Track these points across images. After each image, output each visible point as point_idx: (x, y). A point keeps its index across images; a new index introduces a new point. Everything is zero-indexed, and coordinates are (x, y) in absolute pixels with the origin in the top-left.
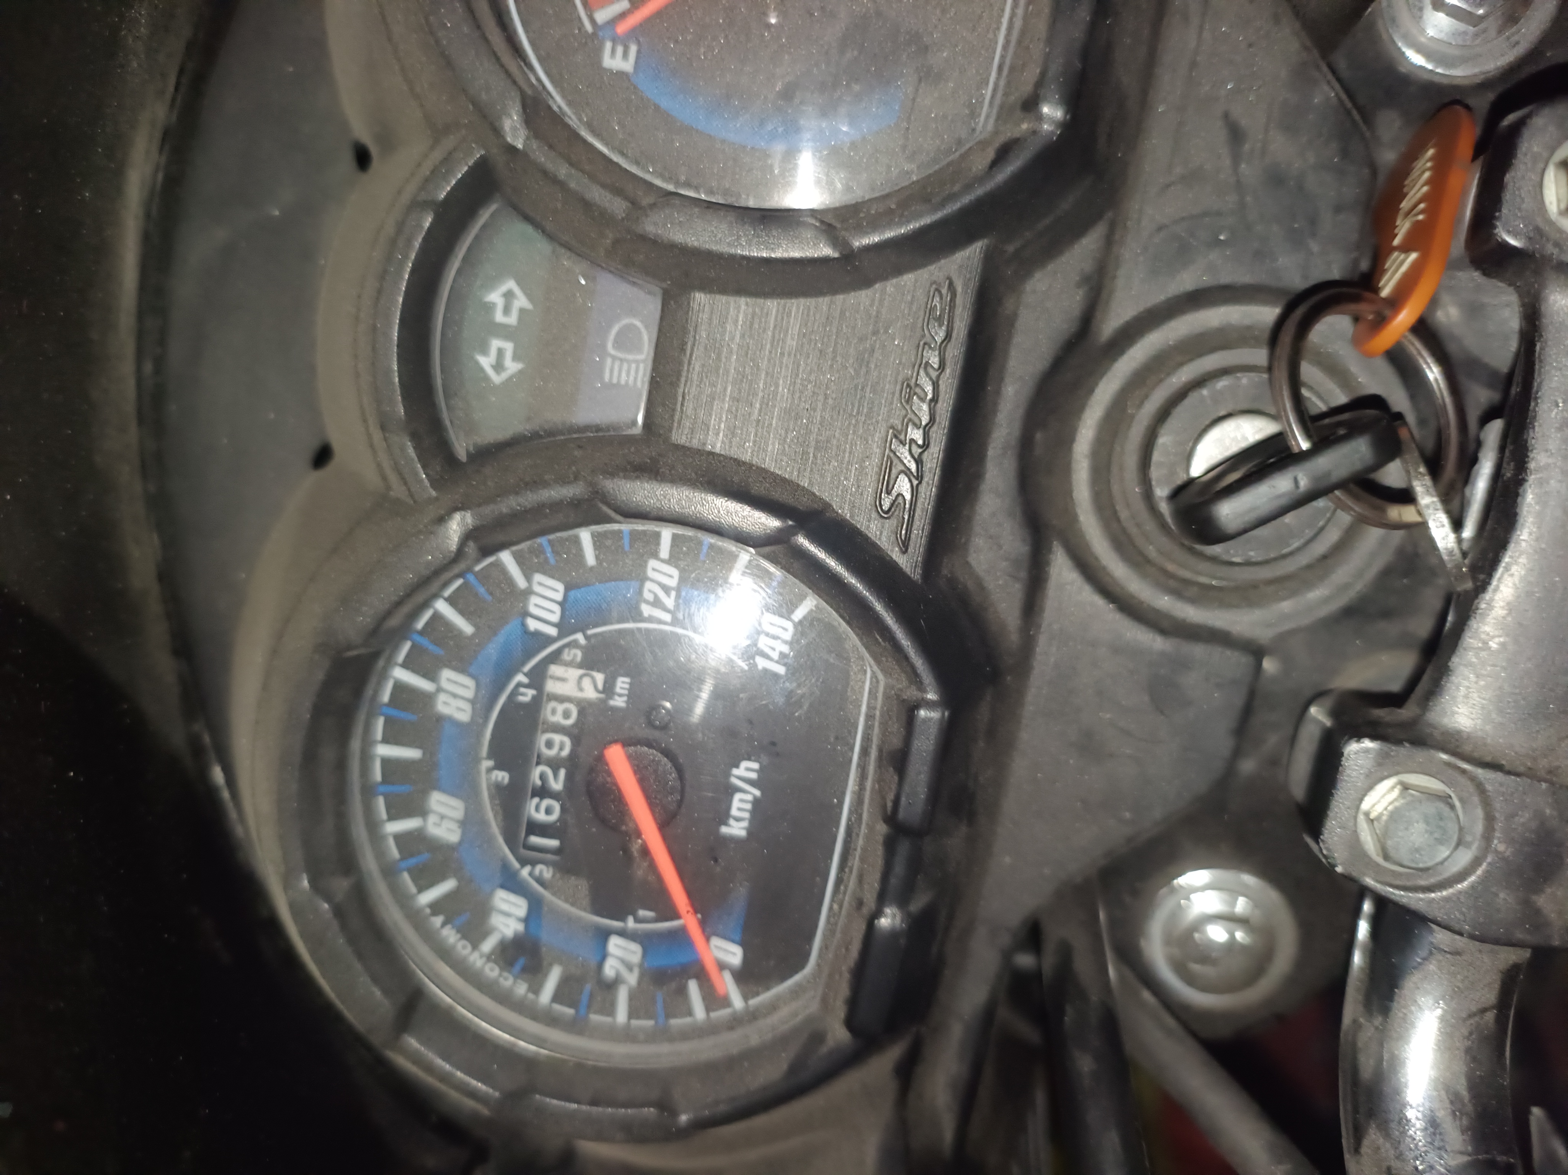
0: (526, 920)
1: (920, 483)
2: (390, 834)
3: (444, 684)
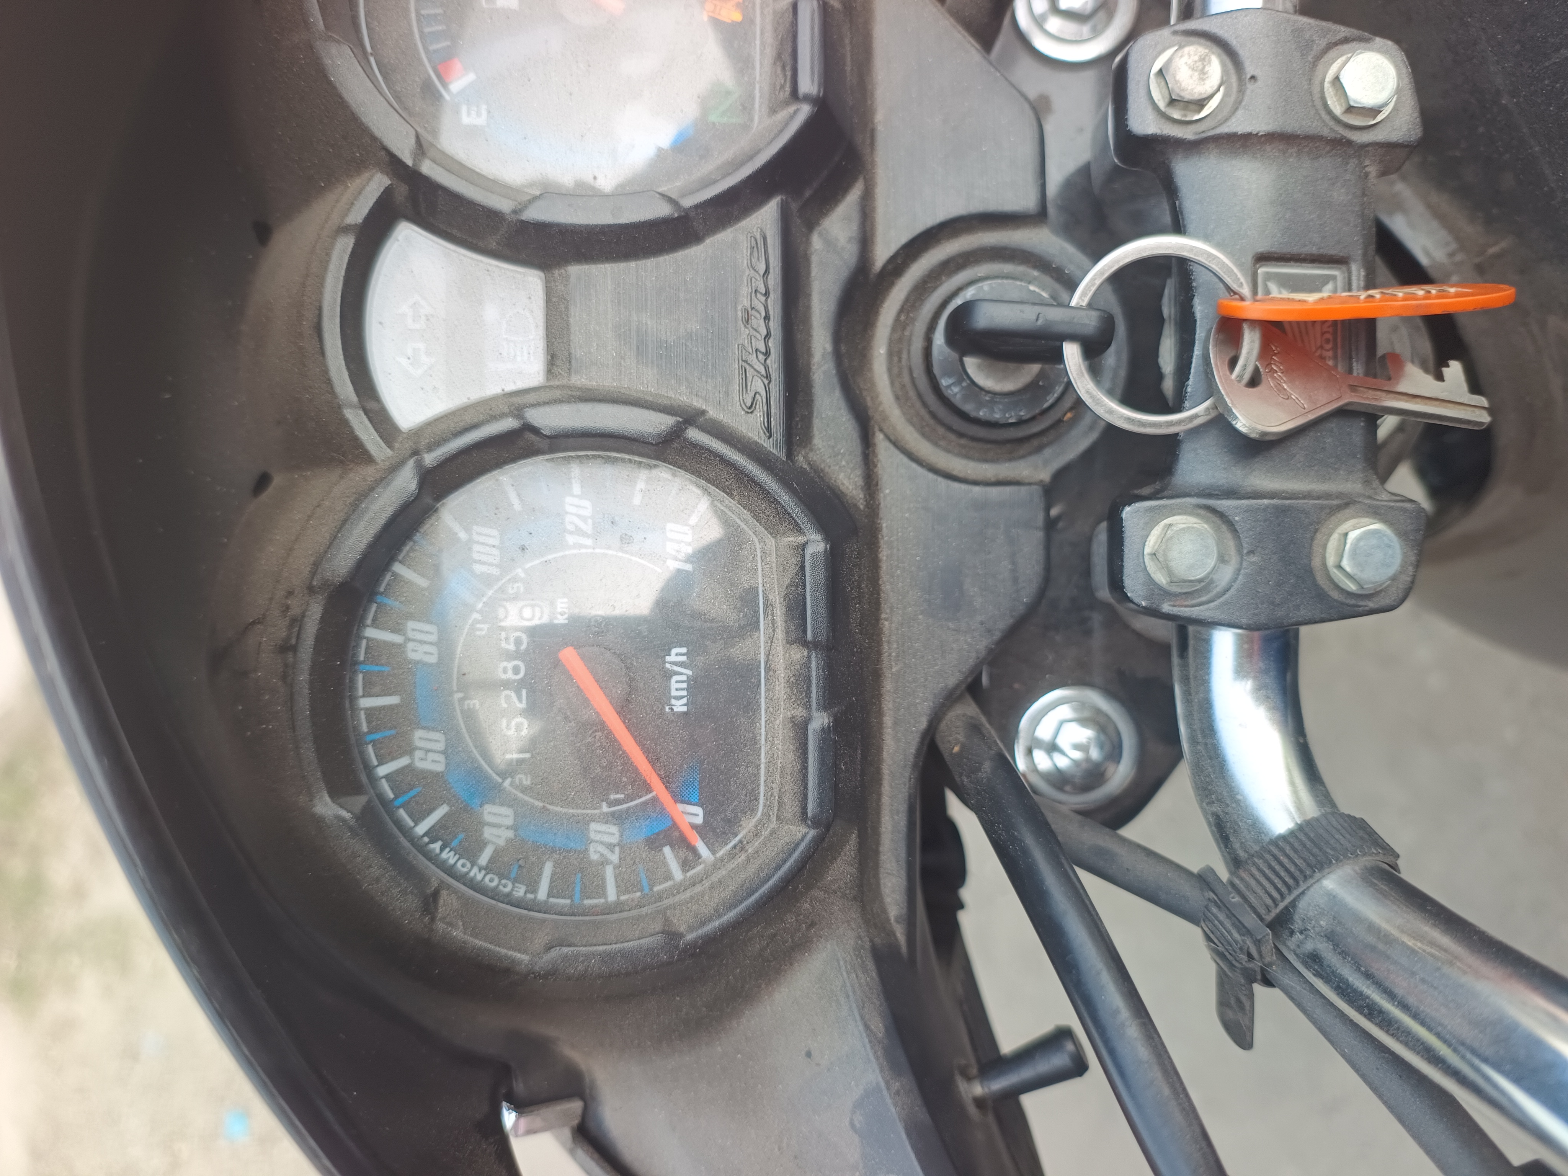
0: (514, 828)
1: (770, 382)
2: (383, 777)
3: (410, 634)
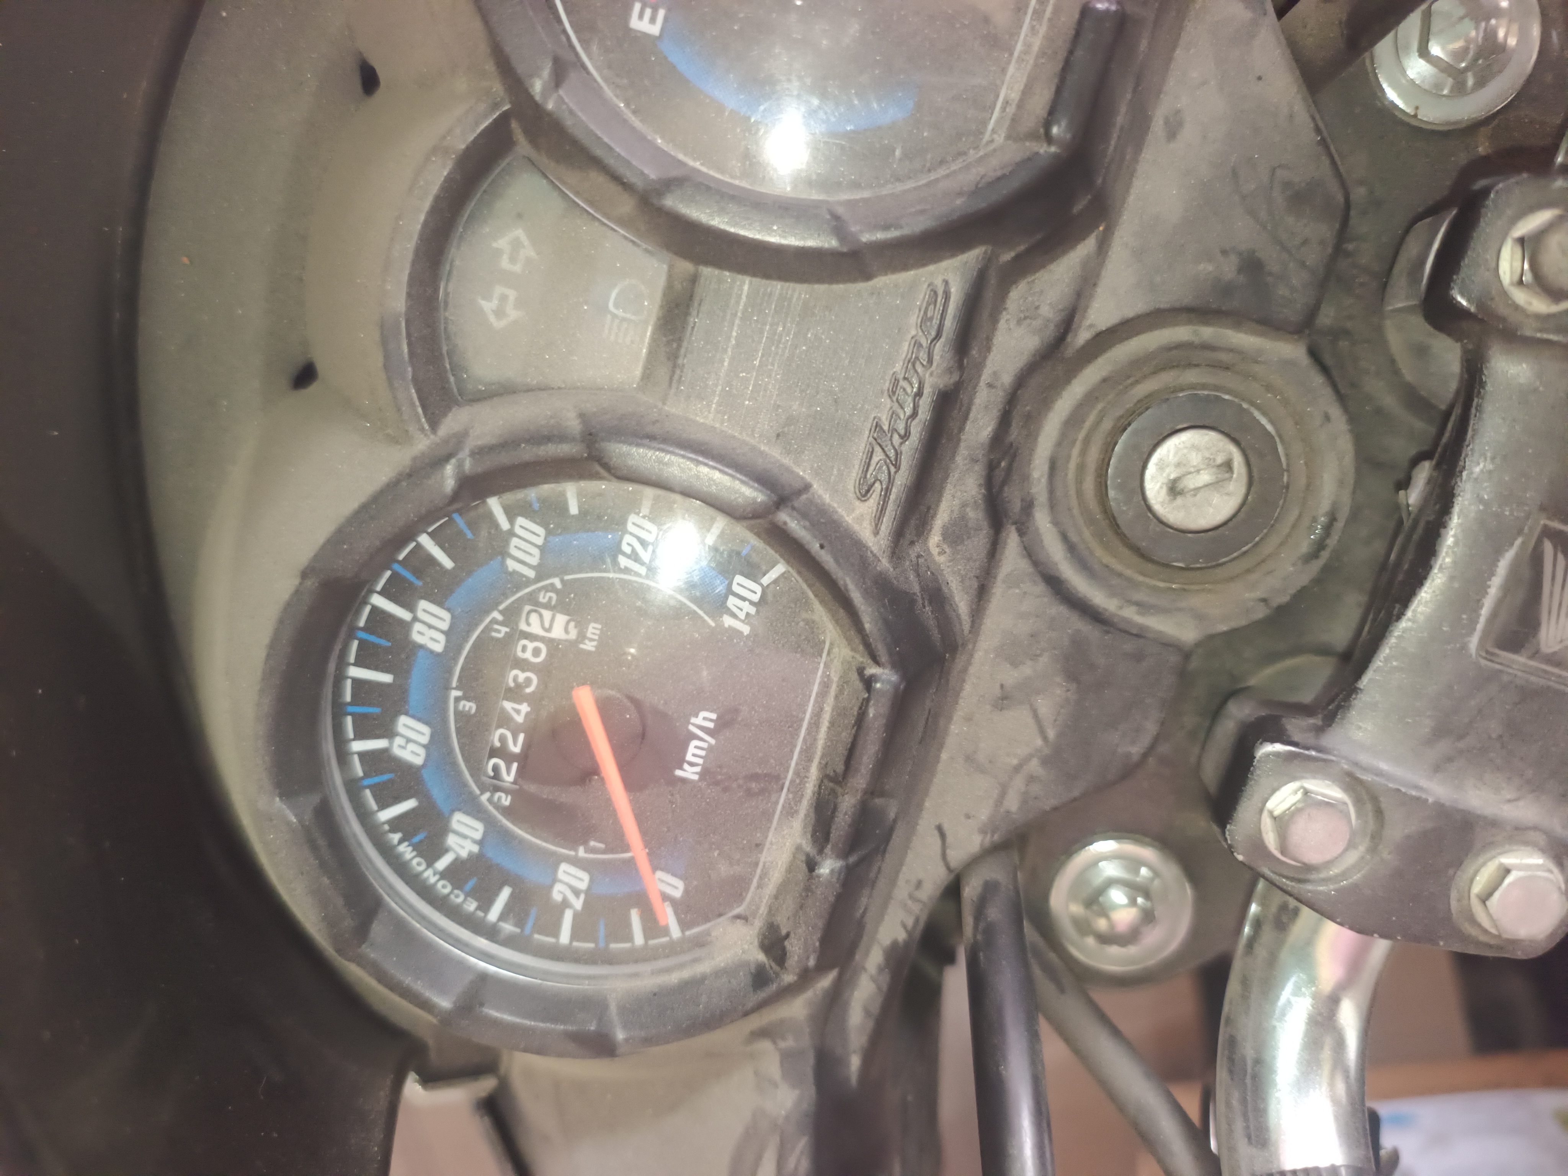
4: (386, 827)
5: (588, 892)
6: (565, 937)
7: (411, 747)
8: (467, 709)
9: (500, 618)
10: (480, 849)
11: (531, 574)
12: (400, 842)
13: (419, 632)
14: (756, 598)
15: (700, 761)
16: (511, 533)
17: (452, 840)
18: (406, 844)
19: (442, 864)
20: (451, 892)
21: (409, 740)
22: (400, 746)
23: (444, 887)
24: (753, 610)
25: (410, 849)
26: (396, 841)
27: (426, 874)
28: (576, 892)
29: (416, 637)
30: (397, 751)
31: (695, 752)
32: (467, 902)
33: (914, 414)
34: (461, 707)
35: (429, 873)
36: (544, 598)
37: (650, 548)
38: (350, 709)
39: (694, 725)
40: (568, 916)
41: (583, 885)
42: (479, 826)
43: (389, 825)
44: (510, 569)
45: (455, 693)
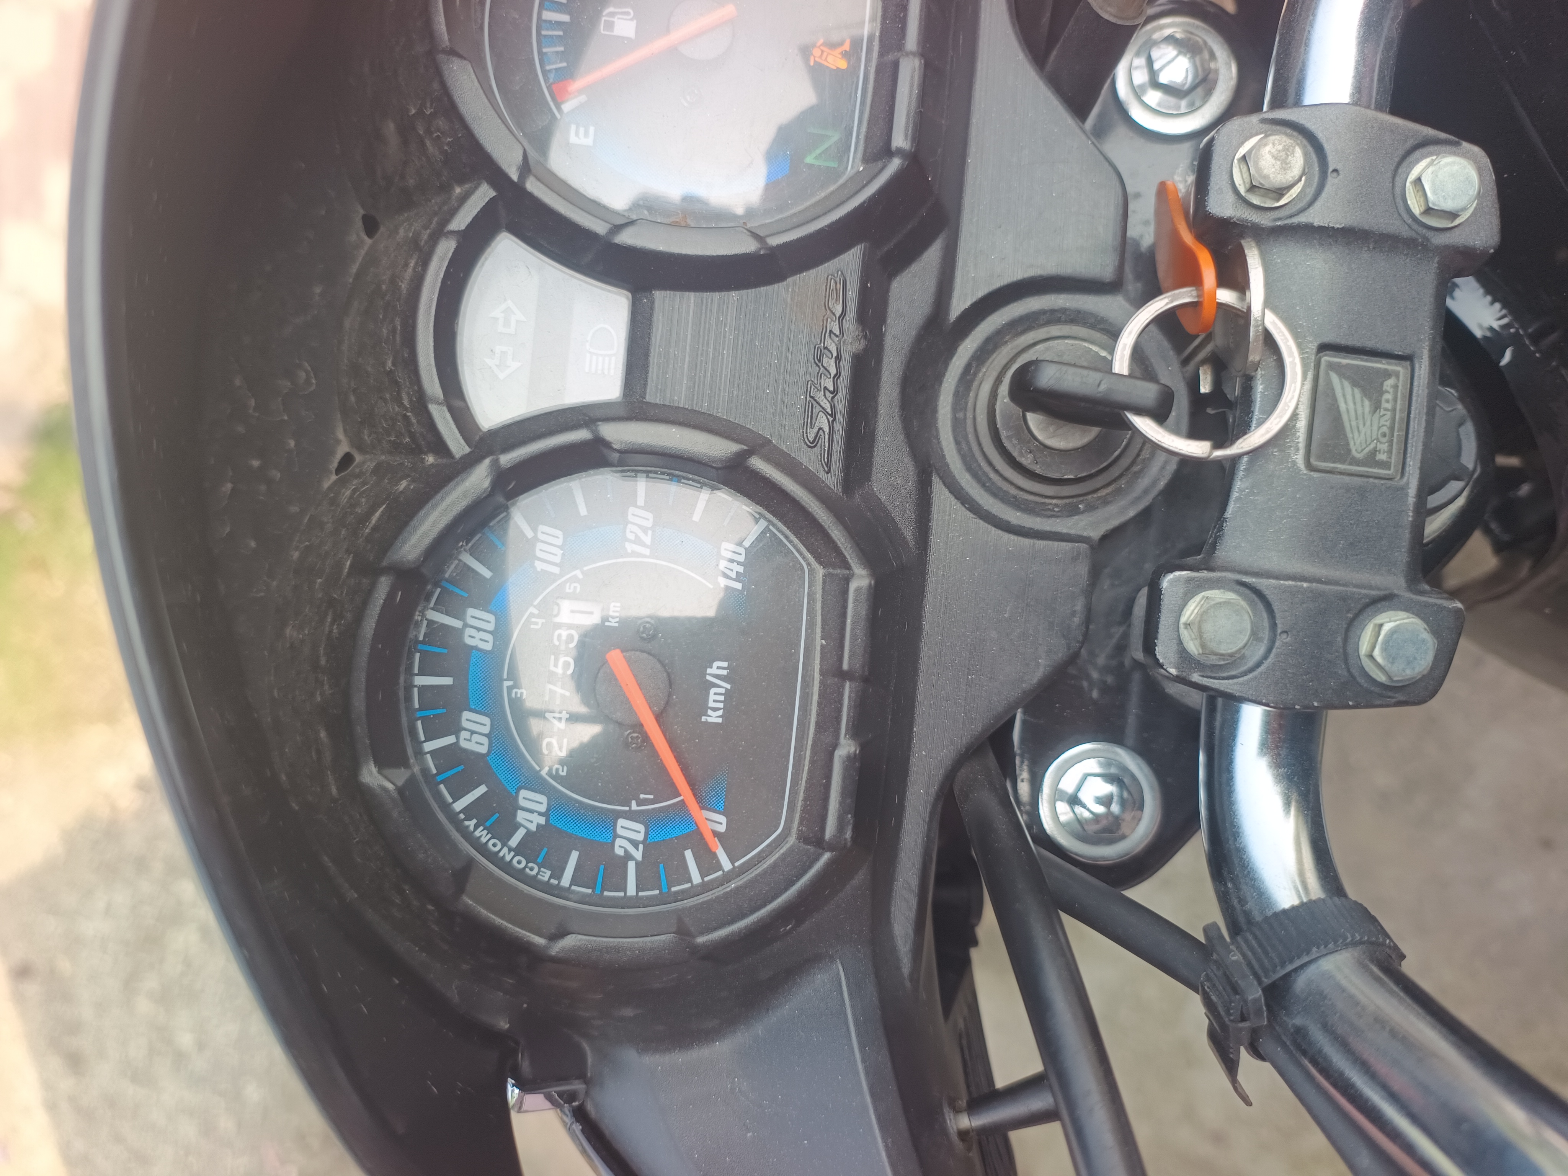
4: (462, 816)
5: (643, 842)
6: (631, 890)
7: (476, 737)
8: (519, 696)
9: (536, 612)
10: (547, 821)
11: (556, 570)
12: (476, 827)
13: (470, 636)
14: (742, 559)
15: (721, 705)
16: (536, 538)
17: (521, 816)
18: (481, 828)
19: (514, 842)
20: (526, 867)
21: (473, 732)
22: (465, 739)
23: (519, 862)
24: (741, 569)
25: (485, 832)
26: (472, 828)
27: (501, 854)
28: (635, 844)
29: (469, 641)
30: (464, 744)
31: (715, 698)
32: (541, 873)
33: (838, 375)
34: (513, 695)
35: (505, 850)
36: (570, 589)
37: (650, 532)
38: (419, 714)
39: (709, 674)
40: (631, 866)
41: (640, 837)
42: (543, 799)
43: (464, 814)
44: (539, 569)
45: (506, 684)
